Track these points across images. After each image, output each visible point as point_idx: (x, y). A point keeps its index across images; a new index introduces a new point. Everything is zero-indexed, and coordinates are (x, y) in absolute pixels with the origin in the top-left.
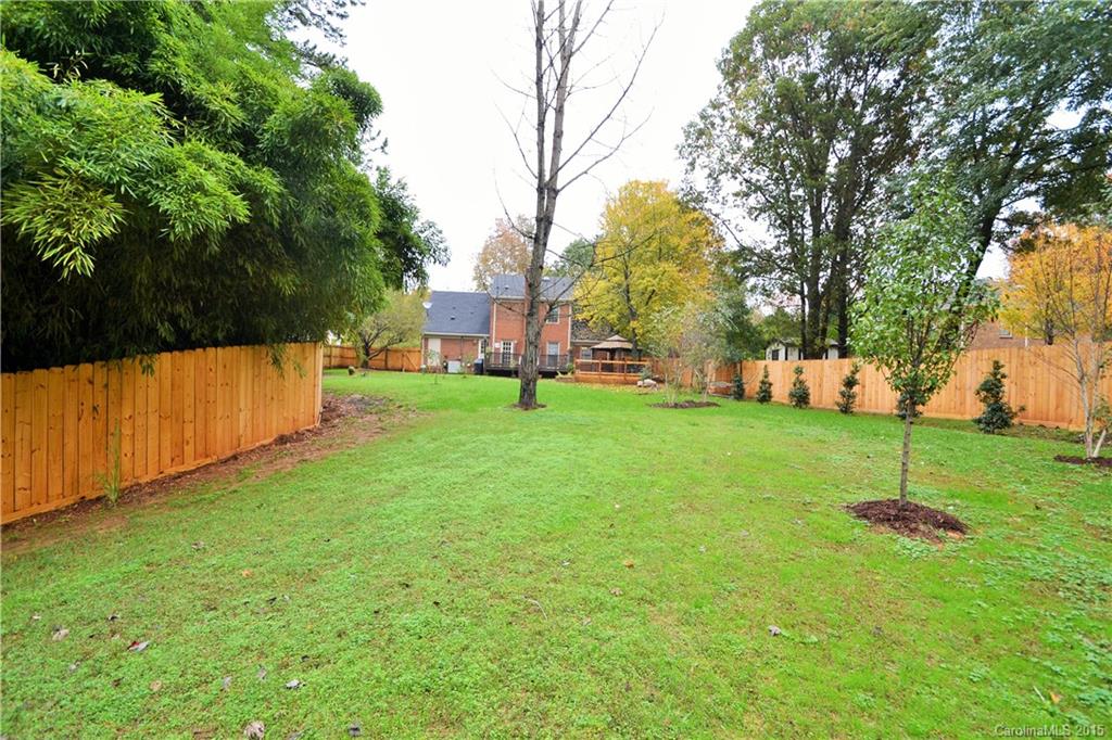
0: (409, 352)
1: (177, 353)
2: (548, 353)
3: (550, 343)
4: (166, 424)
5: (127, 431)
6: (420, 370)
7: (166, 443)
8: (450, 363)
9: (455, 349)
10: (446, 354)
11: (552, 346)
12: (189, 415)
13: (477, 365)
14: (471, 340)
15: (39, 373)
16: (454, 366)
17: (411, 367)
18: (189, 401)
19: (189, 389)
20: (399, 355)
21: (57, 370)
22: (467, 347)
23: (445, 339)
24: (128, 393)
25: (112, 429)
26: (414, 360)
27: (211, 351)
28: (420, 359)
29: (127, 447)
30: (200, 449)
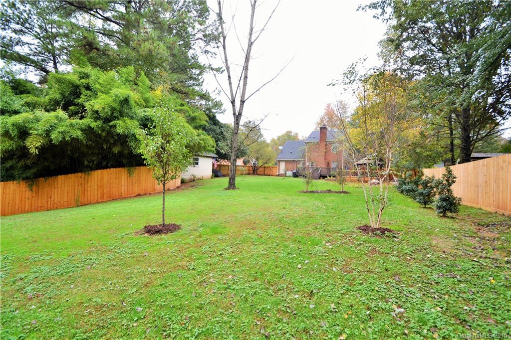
1: (102, 170)
2: (332, 167)
3: (333, 162)
4: (99, 189)
5: (89, 189)
6: (276, 176)
7: (99, 193)
8: (287, 172)
9: (291, 166)
10: (287, 168)
12: (105, 187)
13: (294, 173)
15: (70, 175)
16: (289, 173)
17: (273, 174)
18: (105, 183)
19: (105, 179)
20: (269, 169)
21: (73, 174)
23: (287, 162)
24: (89, 180)
25: (86, 189)
26: (274, 171)
27: (112, 169)
28: (277, 171)
29: (89, 194)
30: (108, 196)
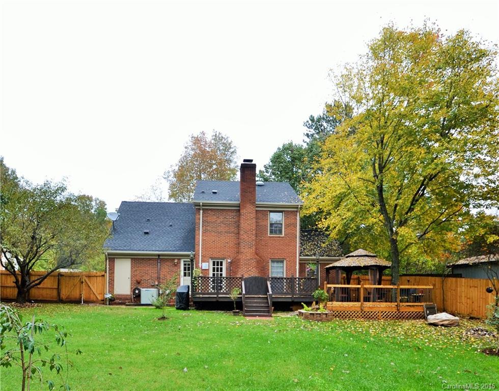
0: (89, 277)
2: (270, 274)
3: (273, 261)
6: (104, 302)
8: (143, 291)
9: (150, 271)
10: (138, 278)
11: (275, 265)
13: (180, 295)
14: (171, 260)
16: (148, 295)
17: (92, 298)
20: (77, 280)
22: (165, 269)
23: (136, 260)
26: (97, 289)
28: (104, 285)
